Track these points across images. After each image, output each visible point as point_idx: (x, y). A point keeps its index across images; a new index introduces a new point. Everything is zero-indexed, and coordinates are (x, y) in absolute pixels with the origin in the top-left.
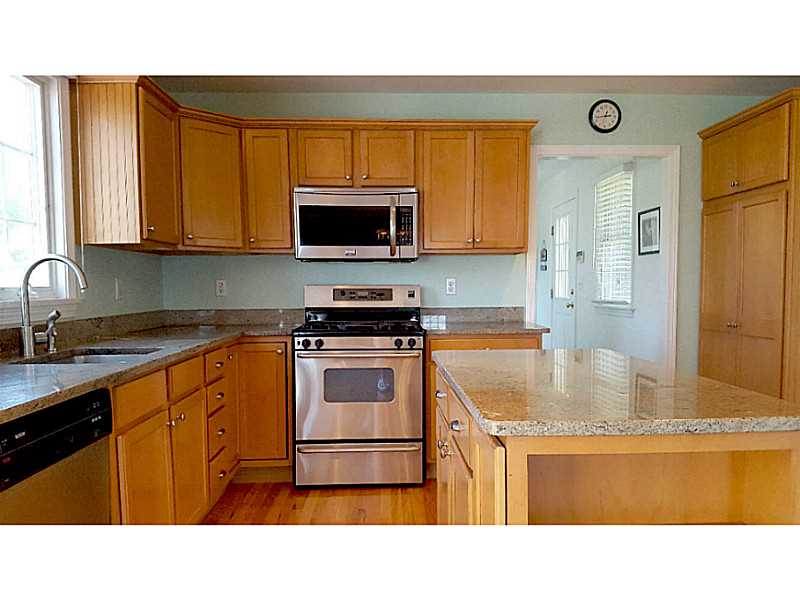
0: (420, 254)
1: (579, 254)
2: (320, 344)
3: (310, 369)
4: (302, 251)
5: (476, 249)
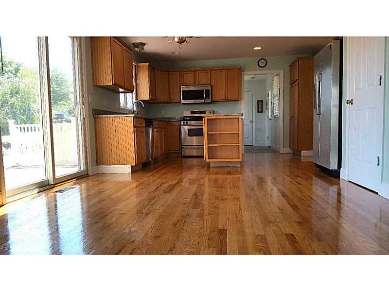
0: (212, 102)
2: (187, 123)
3: (185, 129)
4: (183, 101)
5: (226, 100)
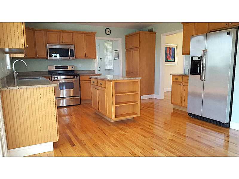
0: (75, 59)
2: (57, 77)
5: (86, 58)
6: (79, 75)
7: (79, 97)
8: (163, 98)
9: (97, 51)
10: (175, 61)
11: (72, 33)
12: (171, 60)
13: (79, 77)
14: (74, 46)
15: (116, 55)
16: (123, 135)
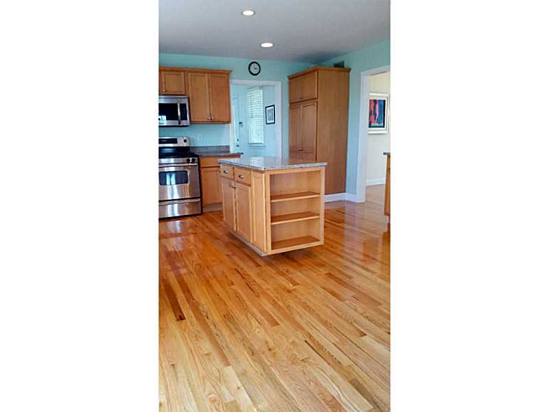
0: (190, 124)
1: (240, 123)
5: (212, 122)
6: (197, 156)
7: (199, 200)
8: (364, 201)
9: (233, 108)
10: (384, 127)
11: (184, 71)
12: (377, 125)
13: (199, 159)
14: (189, 98)
15: (270, 115)
16: (289, 291)
